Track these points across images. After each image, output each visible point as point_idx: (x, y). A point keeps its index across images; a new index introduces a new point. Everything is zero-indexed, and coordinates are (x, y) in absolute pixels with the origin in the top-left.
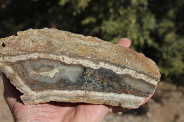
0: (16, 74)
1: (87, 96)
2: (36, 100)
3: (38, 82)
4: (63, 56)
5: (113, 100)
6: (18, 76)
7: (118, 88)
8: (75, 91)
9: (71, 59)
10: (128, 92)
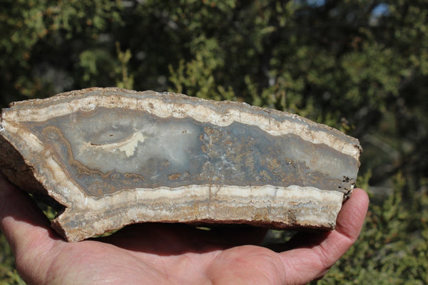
0: (48, 153)
1: (216, 200)
2: (97, 220)
3: (98, 172)
4: (151, 101)
5: (275, 205)
6: (53, 159)
7: (280, 171)
8: (187, 189)
9: (169, 105)
10: (302, 181)
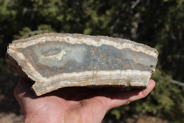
0: (27, 60)
1: (96, 77)
2: (48, 87)
3: (47, 67)
4: (68, 37)
5: (121, 78)
6: (29, 63)
7: (123, 64)
8: (84, 73)
9: (75, 39)
10: (132, 67)
